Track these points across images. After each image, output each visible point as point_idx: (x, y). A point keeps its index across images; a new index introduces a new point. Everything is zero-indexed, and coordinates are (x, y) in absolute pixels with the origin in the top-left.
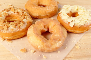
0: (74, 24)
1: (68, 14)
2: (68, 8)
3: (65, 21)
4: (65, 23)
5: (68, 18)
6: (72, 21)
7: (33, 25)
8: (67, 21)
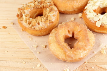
0: (102, 23)
1: (95, 11)
2: (95, 3)
3: (91, 19)
4: (91, 22)
5: (94, 16)
6: (99, 20)
7: (56, 29)
8: (94, 20)
